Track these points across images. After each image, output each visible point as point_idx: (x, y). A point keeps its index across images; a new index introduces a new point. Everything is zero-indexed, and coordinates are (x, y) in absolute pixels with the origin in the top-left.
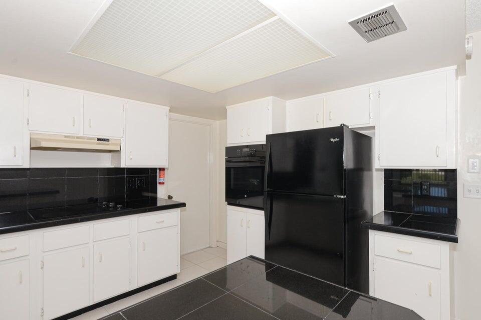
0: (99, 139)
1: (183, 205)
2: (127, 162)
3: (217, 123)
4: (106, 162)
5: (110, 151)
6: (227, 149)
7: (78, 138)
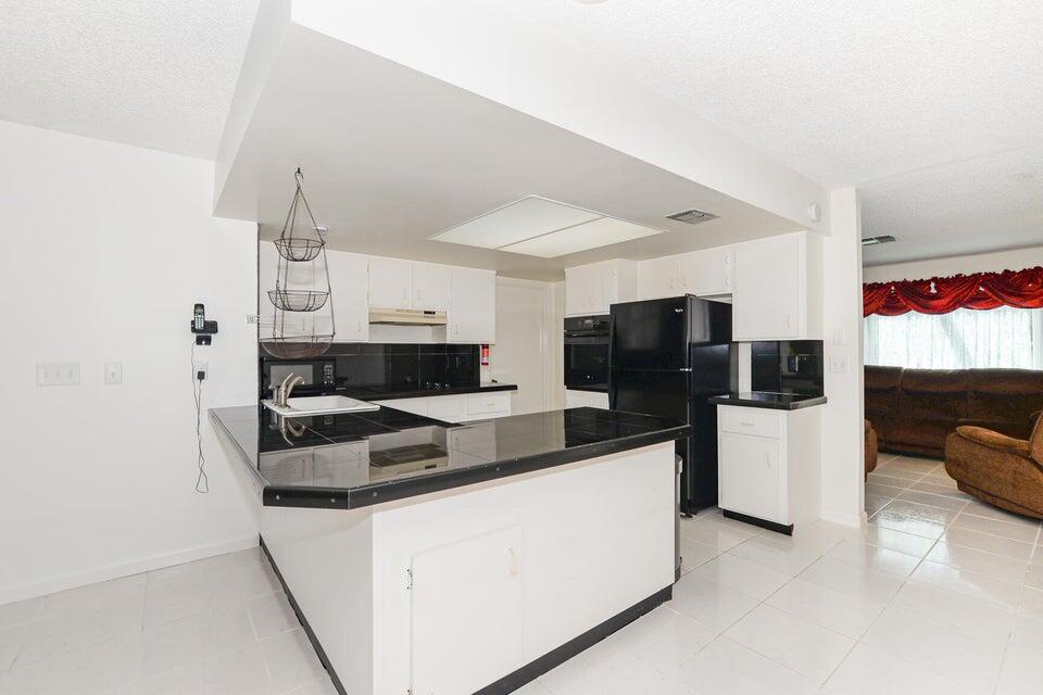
0: (426, 312)
1: (514, 387)
2: (452, 337)
3: (553, 285)
4: (426, 337)
5: (431, 325)
6: (567, 321)
7: (408, 311)
